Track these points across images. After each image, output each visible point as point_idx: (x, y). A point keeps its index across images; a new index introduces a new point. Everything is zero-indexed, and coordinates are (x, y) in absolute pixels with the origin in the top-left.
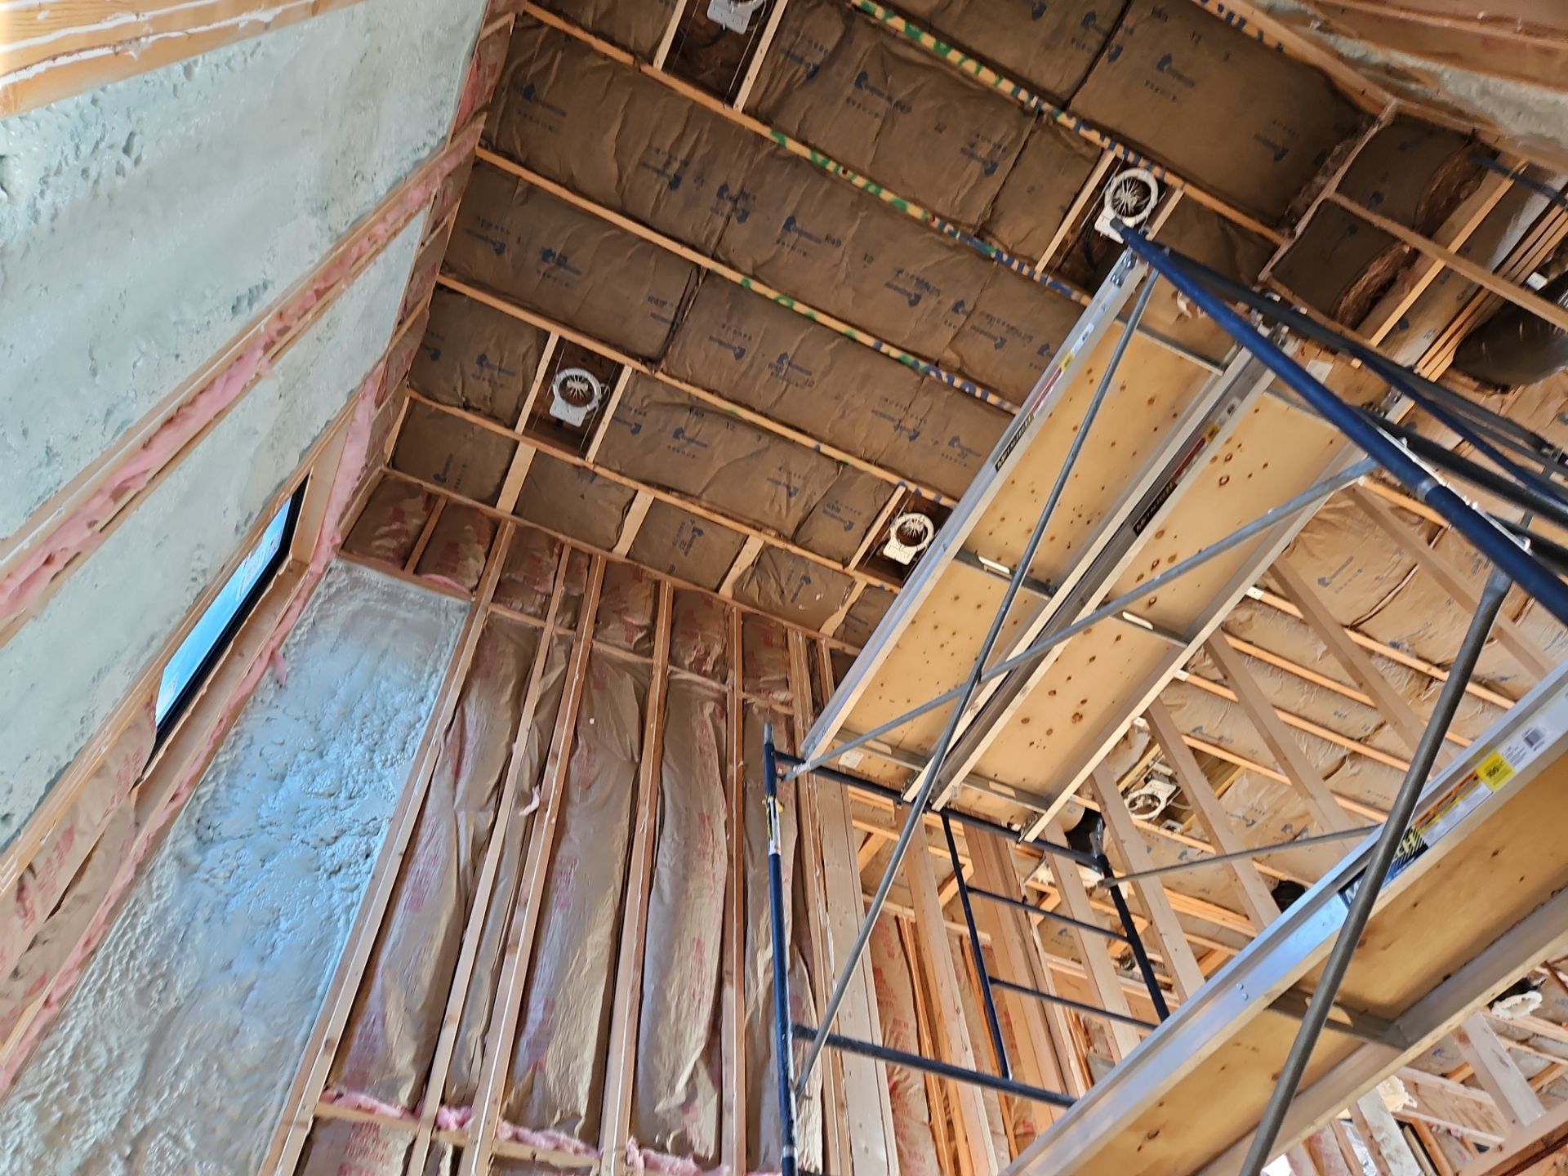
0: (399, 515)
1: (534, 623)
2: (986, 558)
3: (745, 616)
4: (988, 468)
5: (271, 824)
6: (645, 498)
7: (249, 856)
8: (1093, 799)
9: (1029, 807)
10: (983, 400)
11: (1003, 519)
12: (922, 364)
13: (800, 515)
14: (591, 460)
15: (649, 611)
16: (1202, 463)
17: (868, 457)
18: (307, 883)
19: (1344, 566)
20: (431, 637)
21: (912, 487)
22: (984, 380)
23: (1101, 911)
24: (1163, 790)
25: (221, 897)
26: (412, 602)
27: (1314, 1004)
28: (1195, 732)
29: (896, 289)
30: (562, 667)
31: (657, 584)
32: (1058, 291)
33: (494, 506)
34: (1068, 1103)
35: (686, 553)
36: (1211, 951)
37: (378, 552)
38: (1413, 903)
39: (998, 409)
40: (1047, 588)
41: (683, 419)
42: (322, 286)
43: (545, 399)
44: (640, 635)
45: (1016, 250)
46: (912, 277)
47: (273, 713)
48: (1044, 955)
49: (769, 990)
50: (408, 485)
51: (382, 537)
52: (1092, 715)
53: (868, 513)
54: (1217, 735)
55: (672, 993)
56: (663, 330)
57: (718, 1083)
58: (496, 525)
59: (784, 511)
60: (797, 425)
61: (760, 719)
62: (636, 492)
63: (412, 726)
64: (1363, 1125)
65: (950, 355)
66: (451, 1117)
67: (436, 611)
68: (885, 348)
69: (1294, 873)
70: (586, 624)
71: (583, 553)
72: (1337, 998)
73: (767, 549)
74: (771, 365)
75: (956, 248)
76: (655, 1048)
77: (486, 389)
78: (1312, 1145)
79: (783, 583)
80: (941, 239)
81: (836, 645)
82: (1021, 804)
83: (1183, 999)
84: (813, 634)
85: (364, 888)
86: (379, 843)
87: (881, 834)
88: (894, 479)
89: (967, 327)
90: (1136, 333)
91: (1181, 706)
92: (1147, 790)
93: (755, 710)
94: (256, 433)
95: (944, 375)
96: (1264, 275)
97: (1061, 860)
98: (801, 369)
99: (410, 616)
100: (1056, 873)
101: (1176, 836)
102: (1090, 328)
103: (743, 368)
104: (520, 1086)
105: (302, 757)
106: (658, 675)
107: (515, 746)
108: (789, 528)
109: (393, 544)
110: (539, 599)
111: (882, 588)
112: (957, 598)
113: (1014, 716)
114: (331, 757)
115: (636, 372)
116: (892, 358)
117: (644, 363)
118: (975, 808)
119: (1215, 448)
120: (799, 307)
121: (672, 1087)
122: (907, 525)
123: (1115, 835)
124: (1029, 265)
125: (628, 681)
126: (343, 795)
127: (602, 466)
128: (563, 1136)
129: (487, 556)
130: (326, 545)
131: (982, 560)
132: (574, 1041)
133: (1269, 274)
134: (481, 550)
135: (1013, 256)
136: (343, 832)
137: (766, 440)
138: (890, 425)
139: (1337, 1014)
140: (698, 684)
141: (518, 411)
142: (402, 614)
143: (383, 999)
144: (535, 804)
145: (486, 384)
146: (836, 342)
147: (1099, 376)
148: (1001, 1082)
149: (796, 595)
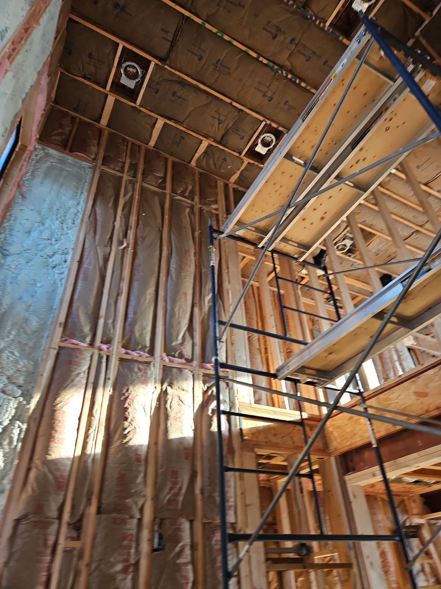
0: (61, 126)
1: (120, 174)
2: (295, 157)
3: (201, 174)
4: (300, 120)
5: (28, 249)
6: (161, 122)
7: (22, 261)
8: (324, 246)
9: (302, 250)
10: (299, 85)
11: (303, 142)
12: (276, 67)
13: (223, 132)
14: (138, 104)
15: (163, 171)
16: (381, 121)
17: (251, 108)
18: (44, 271)
19: (426, 161)
20: (79, 179)
21: (268, 122)
22: (300, 76)
23: (322, 283)
24: (348, 243)
25: (14, 275)
26: (70, 164)
27: (387, 316)
28: (363, 223)
29: (267, 31)
30: (131, 193)
31: (166, 159)
32: (334, 35)
33: (99, 123)
34: (306, 344)
35: (178, 147)
36: (357, 297)
37: (54, 142)
38: (424, 286)
39: (305, 89)
40: (317, 170)
41: (176, 87)
42: (27, 26)
43: (118, 75)
44: (160, 181)
45: (318, 15)
46: (274, 25)
47: (23, 207)
48: (302, 298)
49: (209, 309)
50: (63, 112)
51: (55, 135)
52: (328, 218)
53: (250, 133)
54: (371, 223)
55: (176, 309)
56: (167, 45)
57: (192, 337)
58: (100, 131)
59: (217, 130)
60: (223, 93)
61: (206, 215)
62: (157, 119)
63: (76, 214)
64: (397, 350)
65: (287, 63)
66: (104, 347)
67: (80, 168)
68: (261, 59)
69: (389, 271)
70: (139, 176)
71: (136, 145)
72: (394, 314)
73: (210, 146)
74: (213, 64)
75: (293, 12)
76: (171, 326)
77: (93, 69)
78: (381, 356)
79: (216, 160)
80: (287, 7)
81: (235, 186)
82: (299, 249)
83: (345, 312)
84: (227, 181)
85: (66, 273)
86: (69, 257)
87: (248, 257)
88: (261, 118)
89: (295, 51)
90: (363, 65)
91: (359, 213)
92: (343, 243)
93: (205, 212)
94: (6, 94)
95: (284, 72)
96: (417, 33)
97: (311, 268)
98: (226, 67)
99: (69, 169)
100: (308, 271)
101: (351, 259)
102: (345, 61)
103: (202, 65)
104: (127, 337)
105: (36, 225)
106: (168, 197)
107: (116, 223)
108: (219, 138)
109: (59, 138)
110: (120, 164)
111: (253, 164)
112: (283, 173)
113: (300, 218)
114: (47, 225)
115: (156, 65)
116: (264, 64)
117: (159, 61)
118: (283, 250)
119: (387, 115)
120: (226, 37)
121: (177, 338)
122: (265, 138)
123: (330, 258)
124: (323, 22)
125: (157, 200)
126: (54, 240)
127: (143, 107)
128: (142, 353)
129: (98, 144)
130: (34, 138)
131: (294, 158)
132: (144, 324)
133: (419, 33)
134: (95, 142)
135: (317, 18)
136: (55, 253)
137: (210, 99)
138: (261, 94)
139: (394, 319)
140: (183, 201)
141: (107, 81)
142: (67, 169)
143: (77, 310)
144: (125, 245)
145: (93, 67)
146: (241, 55)
147: (347, 83)
148: (283, 338)
149: (220, 166)
